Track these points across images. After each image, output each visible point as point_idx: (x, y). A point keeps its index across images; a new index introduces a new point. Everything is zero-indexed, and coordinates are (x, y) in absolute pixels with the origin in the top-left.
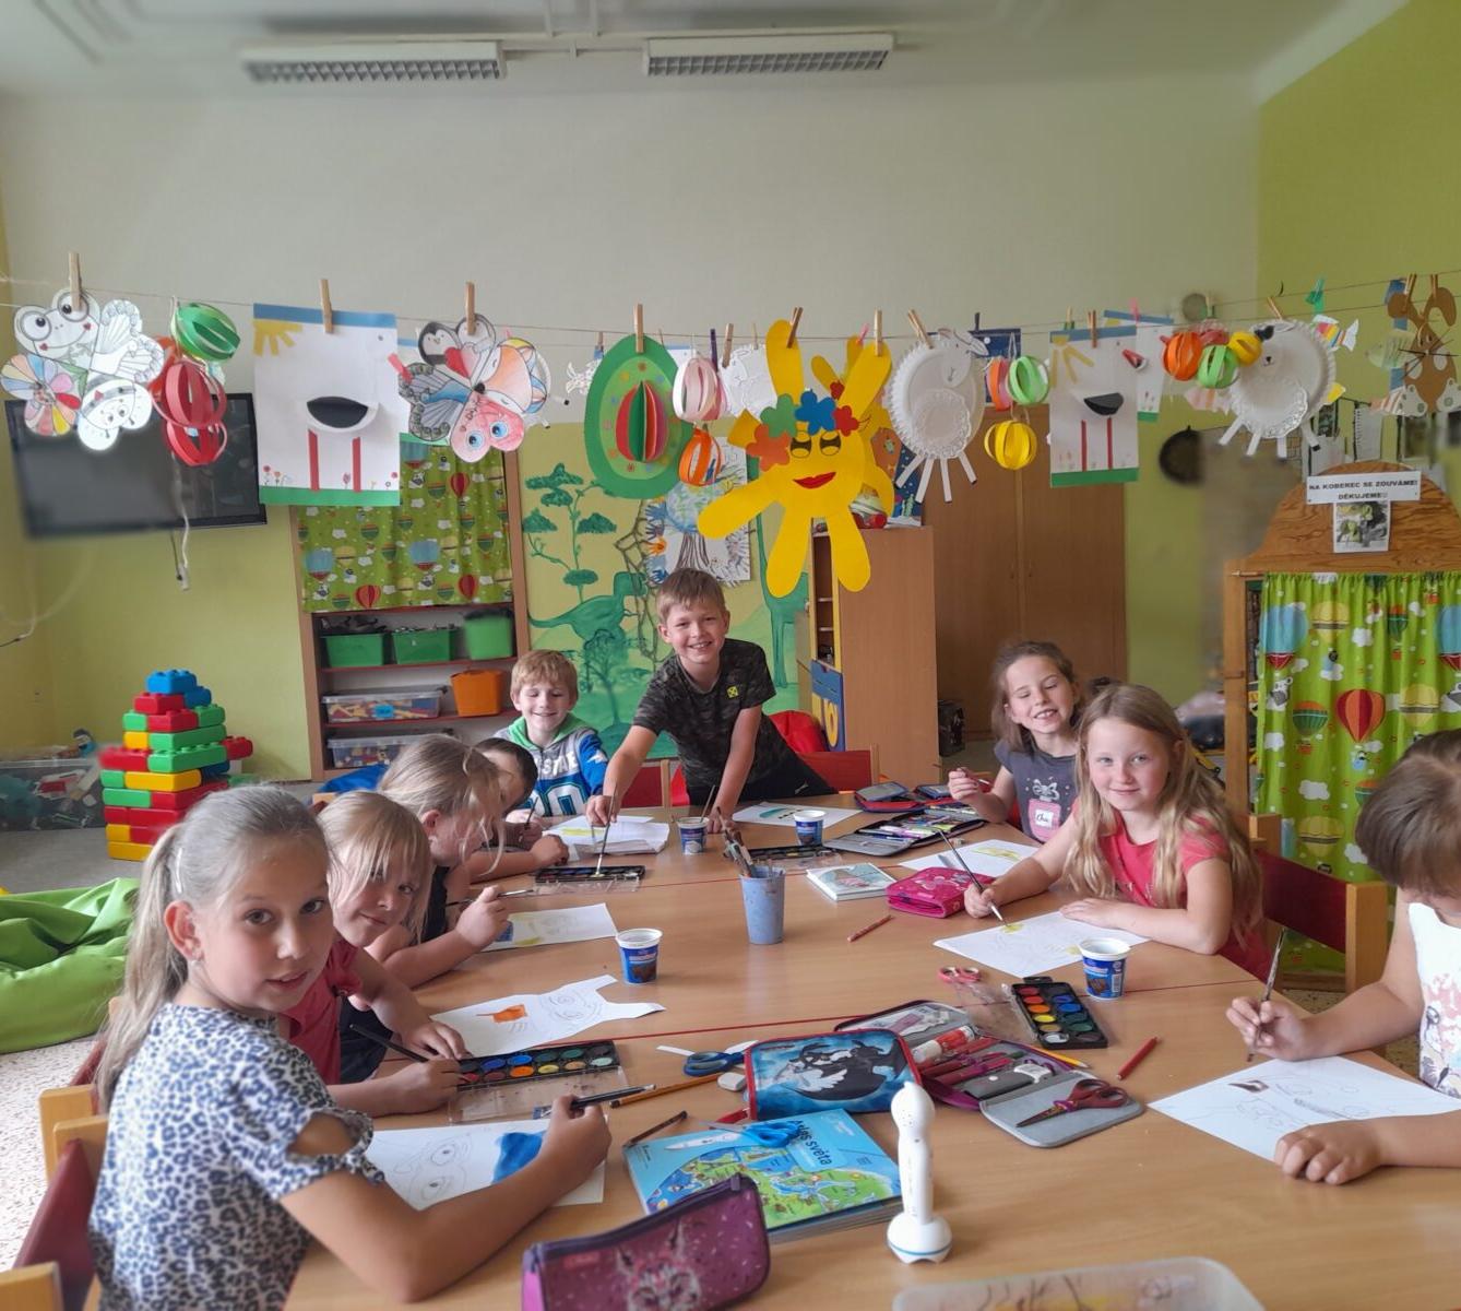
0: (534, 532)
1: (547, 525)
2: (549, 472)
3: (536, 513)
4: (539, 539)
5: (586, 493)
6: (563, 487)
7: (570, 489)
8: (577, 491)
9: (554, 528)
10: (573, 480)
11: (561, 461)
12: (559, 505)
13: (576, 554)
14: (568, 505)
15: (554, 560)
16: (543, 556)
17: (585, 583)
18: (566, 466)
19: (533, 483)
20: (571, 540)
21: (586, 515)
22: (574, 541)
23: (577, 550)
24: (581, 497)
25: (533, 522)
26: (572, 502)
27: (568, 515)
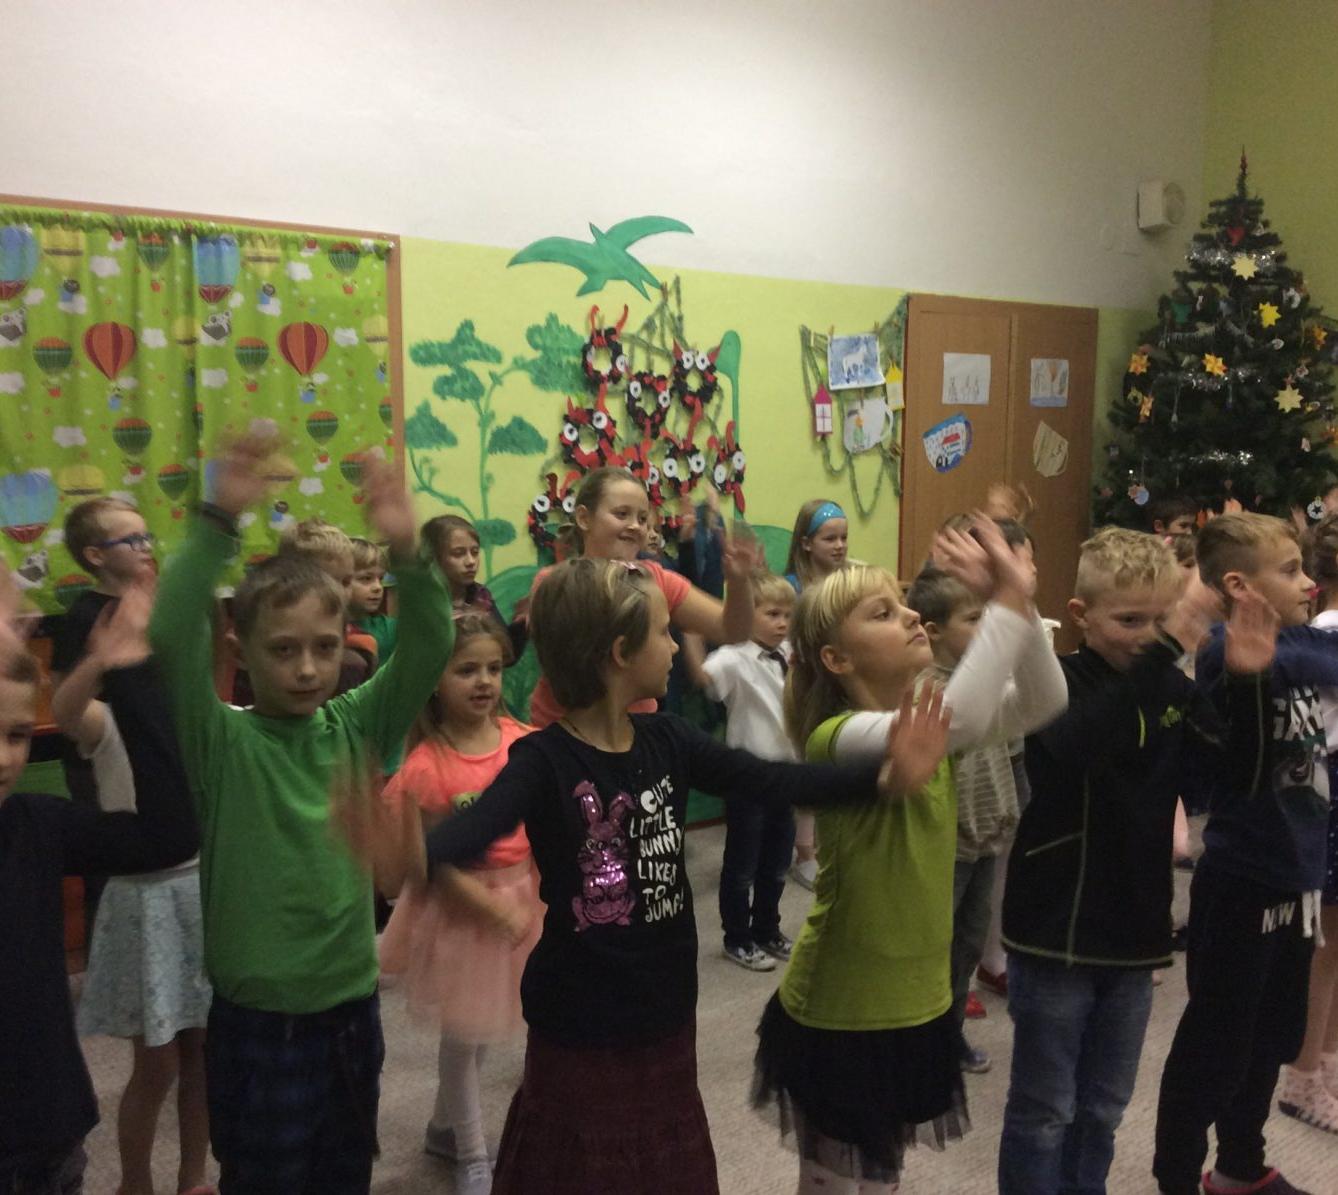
0: (420, 445)
1: (441, 435)
2: (447, 334)
3: (424, 411)
4: (426, 460)
5: (507, 379)
6: (471, 365)
7: (480, 369)
8: (492, 375)
9: (453, 442)
10: (490, 354)
11: (468, 317)
12: (463, 400)
13: (485, 489)
14: (477, 400)
16: (431, 493)
17: (494, 542)
18: (477, 327)
19: (422, 353)
20: (478, 464)
21: (503, 420)
22: (482, 467)
23: (486, 483)
24: (498, 387)
25: (419, 428)
26: (482, 394)
27: (476, 417)
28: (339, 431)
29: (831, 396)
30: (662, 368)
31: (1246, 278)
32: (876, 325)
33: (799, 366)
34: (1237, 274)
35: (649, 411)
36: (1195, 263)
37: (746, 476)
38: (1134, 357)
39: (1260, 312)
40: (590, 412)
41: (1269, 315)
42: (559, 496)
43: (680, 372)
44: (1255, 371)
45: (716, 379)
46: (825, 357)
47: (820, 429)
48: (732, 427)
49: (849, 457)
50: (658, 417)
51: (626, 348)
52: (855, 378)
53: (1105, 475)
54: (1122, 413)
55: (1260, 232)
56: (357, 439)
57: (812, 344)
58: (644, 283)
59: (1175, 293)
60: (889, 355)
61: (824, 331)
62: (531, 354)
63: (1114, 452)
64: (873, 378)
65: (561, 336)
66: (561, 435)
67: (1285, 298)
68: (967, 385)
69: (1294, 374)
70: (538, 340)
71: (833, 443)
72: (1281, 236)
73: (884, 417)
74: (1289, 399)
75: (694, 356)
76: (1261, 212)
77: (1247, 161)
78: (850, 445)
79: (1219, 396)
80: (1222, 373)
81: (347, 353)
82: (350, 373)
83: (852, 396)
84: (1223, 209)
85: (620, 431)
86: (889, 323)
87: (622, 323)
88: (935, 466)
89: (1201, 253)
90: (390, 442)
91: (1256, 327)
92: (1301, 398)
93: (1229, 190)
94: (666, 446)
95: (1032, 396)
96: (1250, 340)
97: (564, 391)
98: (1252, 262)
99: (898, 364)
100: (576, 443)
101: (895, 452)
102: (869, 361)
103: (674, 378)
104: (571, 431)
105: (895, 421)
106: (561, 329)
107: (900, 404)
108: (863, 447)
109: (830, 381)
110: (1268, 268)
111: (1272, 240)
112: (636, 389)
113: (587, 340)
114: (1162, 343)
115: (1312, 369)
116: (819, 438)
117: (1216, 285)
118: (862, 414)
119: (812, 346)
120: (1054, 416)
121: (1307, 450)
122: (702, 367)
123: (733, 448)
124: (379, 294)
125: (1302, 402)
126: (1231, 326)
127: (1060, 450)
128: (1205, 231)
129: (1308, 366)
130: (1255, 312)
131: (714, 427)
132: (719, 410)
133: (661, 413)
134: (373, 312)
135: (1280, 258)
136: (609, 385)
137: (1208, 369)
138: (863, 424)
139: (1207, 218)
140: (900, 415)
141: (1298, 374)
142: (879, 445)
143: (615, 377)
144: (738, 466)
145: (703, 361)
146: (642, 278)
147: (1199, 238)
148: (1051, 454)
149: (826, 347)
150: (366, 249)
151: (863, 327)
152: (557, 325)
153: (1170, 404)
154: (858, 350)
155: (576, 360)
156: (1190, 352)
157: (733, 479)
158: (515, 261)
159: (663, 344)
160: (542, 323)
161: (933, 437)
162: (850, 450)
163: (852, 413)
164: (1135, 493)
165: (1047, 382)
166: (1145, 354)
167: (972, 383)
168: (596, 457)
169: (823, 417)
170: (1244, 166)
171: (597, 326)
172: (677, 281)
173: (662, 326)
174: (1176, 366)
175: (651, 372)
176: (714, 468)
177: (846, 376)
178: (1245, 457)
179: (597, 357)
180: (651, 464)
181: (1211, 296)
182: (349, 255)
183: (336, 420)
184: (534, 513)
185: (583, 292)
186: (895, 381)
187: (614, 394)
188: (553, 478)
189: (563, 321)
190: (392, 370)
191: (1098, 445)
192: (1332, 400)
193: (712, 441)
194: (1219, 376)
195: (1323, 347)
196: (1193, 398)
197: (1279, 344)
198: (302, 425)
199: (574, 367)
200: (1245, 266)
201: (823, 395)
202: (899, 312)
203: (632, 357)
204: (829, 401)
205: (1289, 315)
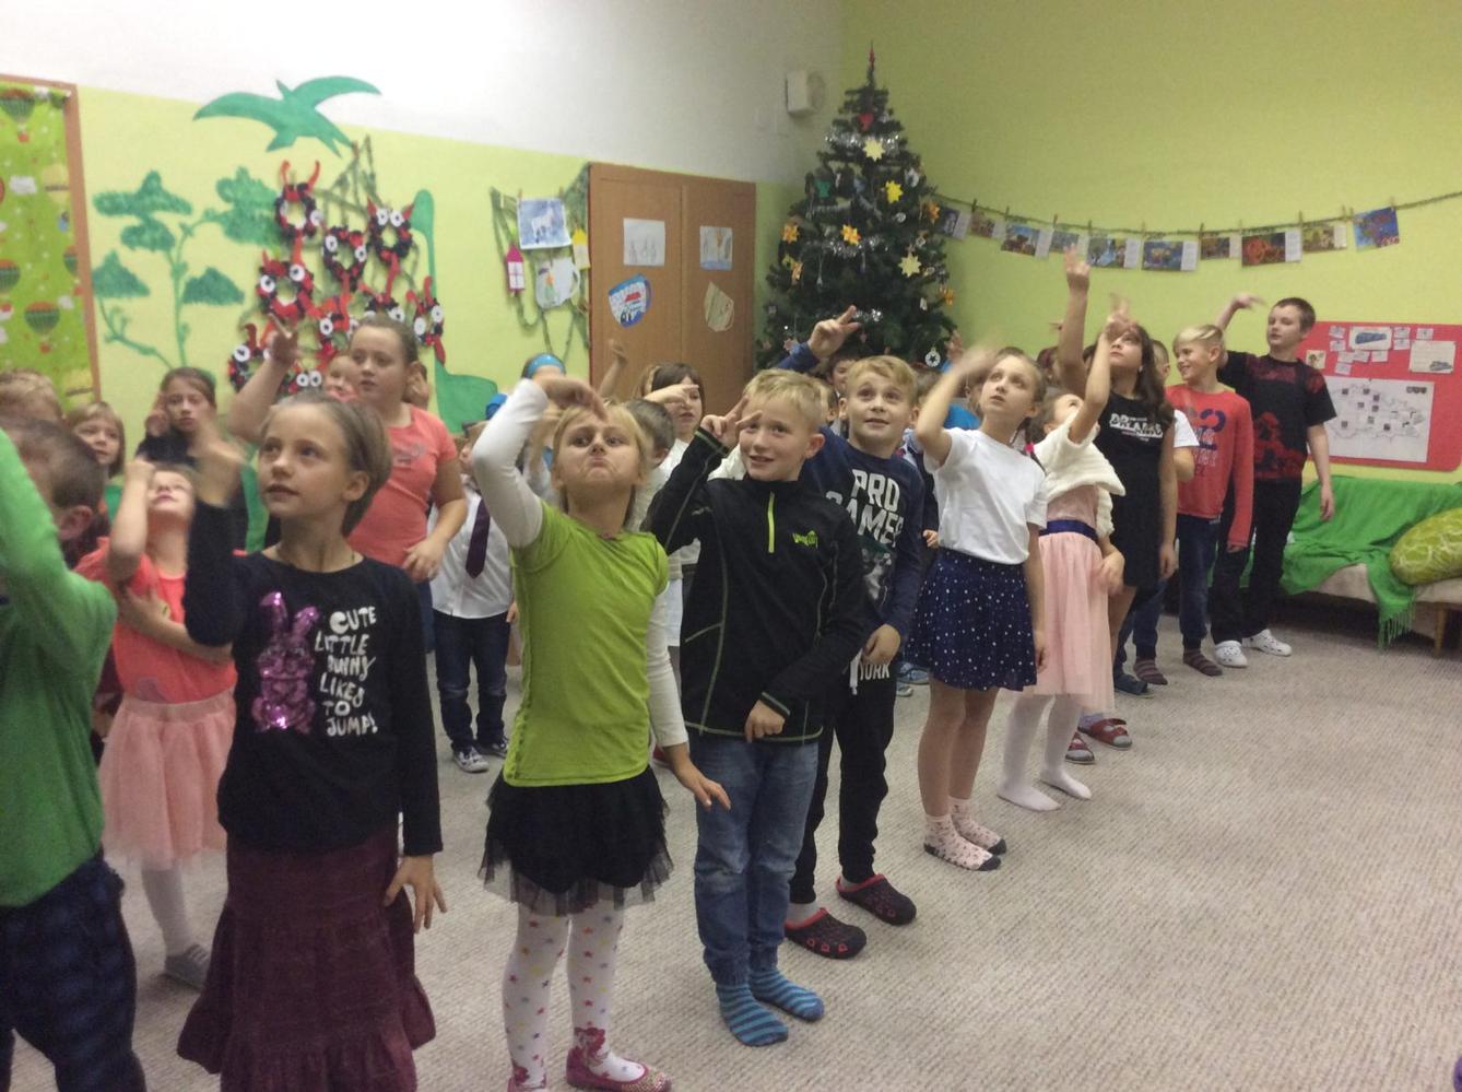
0: (111, 294)
1: (130, 284)
2: (133, 185)
3: (112, 260)
4: (117, 310)
5: (198, 231)
6: (159, 216)
7: (170, 221)
8: (183, 227)
9: (143, 292)
10: (179, 205)
11: (156, 167)
12: (153, 250)
13: (181, 339)
14: (168, 250)
15: (146, 351)
16: (125, 342)
18: (163, 177)
19: (107, 204)
20: (171, 315)
21: (196, 271)
22: (177, 315)
23: (182, 333)
24: (189, 241)
25: (107, 277)
26: (174, 245)
27: (167, 268)
28: (21, 282)
29: (524, 256)
30: (357, 223)
31: (875, 159)
32: (561, 190)
33: (490, 226)
34: (868, 155)
35: (347, 264)
36: (834, 145)
37: (446, 328)
38: (787, 227)
39: (887, 189)
40: (287, 265)
41: (894, 192)
42: (258, 345)
43: (375, 229)
44: (883, 241)
45: (411, 236)
46: (515, 217)
47: (513, 286)
48: (429, 282)
49: (542, 312)
50: (355, 272)
51: (319, 203)
52: (544, 238)
53: (765, 331)
54: (777, 276)
55: (885, 119)
56: (42, 288)
57: (502, 205)
59: (818, 170)
60: (573, 218)
61: (511, 192)
62: (222, 207)
63: (772, 311)
64: (561, 240)
65: (253, 190)
66: (258, 287)
67: (907, 178)
68: (646, 248)
69: (914, 243)
70: (228, 192)
71: (526, 299)
72: (903, 123)
73: (572, 275)
74: (910, 266)
75: (388, 213)
76: (886, 101)
77: (875, 56)
78: (542, 302)
79: (856, 261)
80: (857, 243)
81: (26, 201)
82: (31, 222)
83: (542, 255)
84: (856, 97)
85: (319, 284)
86: (573, 189)
87: (314, 178)
88: (619, 320)
89: (838, 135)
90: (77, 291)
91: (883, 203)
92: (919, 264)
93: (862, 81)
94: (365, 299)
95: (702, 260)
96: (878, 213)
97: (259, 242)
98: (880, 145)
99: (583, 227)
100: (274, 294)
101: (584, 309)
102: (556, 223)
103: (369, 233)
104: (268, 283)
105: (582, 278)
106: (253, 183)
107: (586, 264)
108: (554, 303)
109: (521, 241)
110: (892, 151)
111: (895, 126)
112: (332, 244)
113: (279, 193)
114: (808, 215)
115: (929, 240)
116: (513, 294)
117: (851, 165)
118: (552, 272)
119: (501, 208)
120: (721, 278)
121: (925, 308)
122: (397, 224)
123: (431, 303)
124: (57, 143)
125: (920, 267)
126: (863, 201)
127: (727, 309)
128: (842, 117)
129: (926, 237)
130: (883, 189)
131: (411, 282)
132: (416, 267)
133: (358, 267)
134: (51, 162)
135: (902, 143)
136: (304, 239)
137: (846, 238)
138: (553, 282)
139: (841, 105)
140: (587, 273)
141: (917, 243)
142: (568, 302)
143: (309, 231)
144: (437, 319)
145: (397, 218)
146: (332, 135)
147: (837, 122)
148: (720, 312)
149: (515, 208)
150: (41, 97)
151: (549, 192)
152: (248, 178)
153: (815, 269)
154: (545, 212)
155: (268, 213)
156: (832, 223)
157: (432, 332)
158: (201, 114)
159: (357, 200)
160: (232, 176)
161: (616, 295)
162: (542, 306)
163: (542, 271)
164: (789, 345)
165: (714, 248)
166: (796, 224)
167: (649, 247)
168: (295, 308)
169: (516, 274)
170: (872, 59)
171: (289, 180)
172: (368, 140)
173: (355, 182)
174: (821, 237)
175: (346, 227)
176: (414, 320)
177: (535, 236)
178: (877, 315)
179: (290, 211)
180: (351, 316)
181: (847, 174)
182: (23, 103)
183: (16, 268)
184: (234, 363)
185: (274, 146)
186: (580, 242)
187: (309, 248)
188: (251, 329)
189: (253, 174)
190: (75, 218)
191: (759, 303)
192: (943, 266)
193: (410, 295)
194: (854, 245)
195: (937, 221)
196: (835, 264)
197: (901, 217)
199: (267, 219)
200: (874, 149)
201: (515, 254)
202: (581, 178)
203: (326, 212)
204: (520, 260)
205: (911, 194)
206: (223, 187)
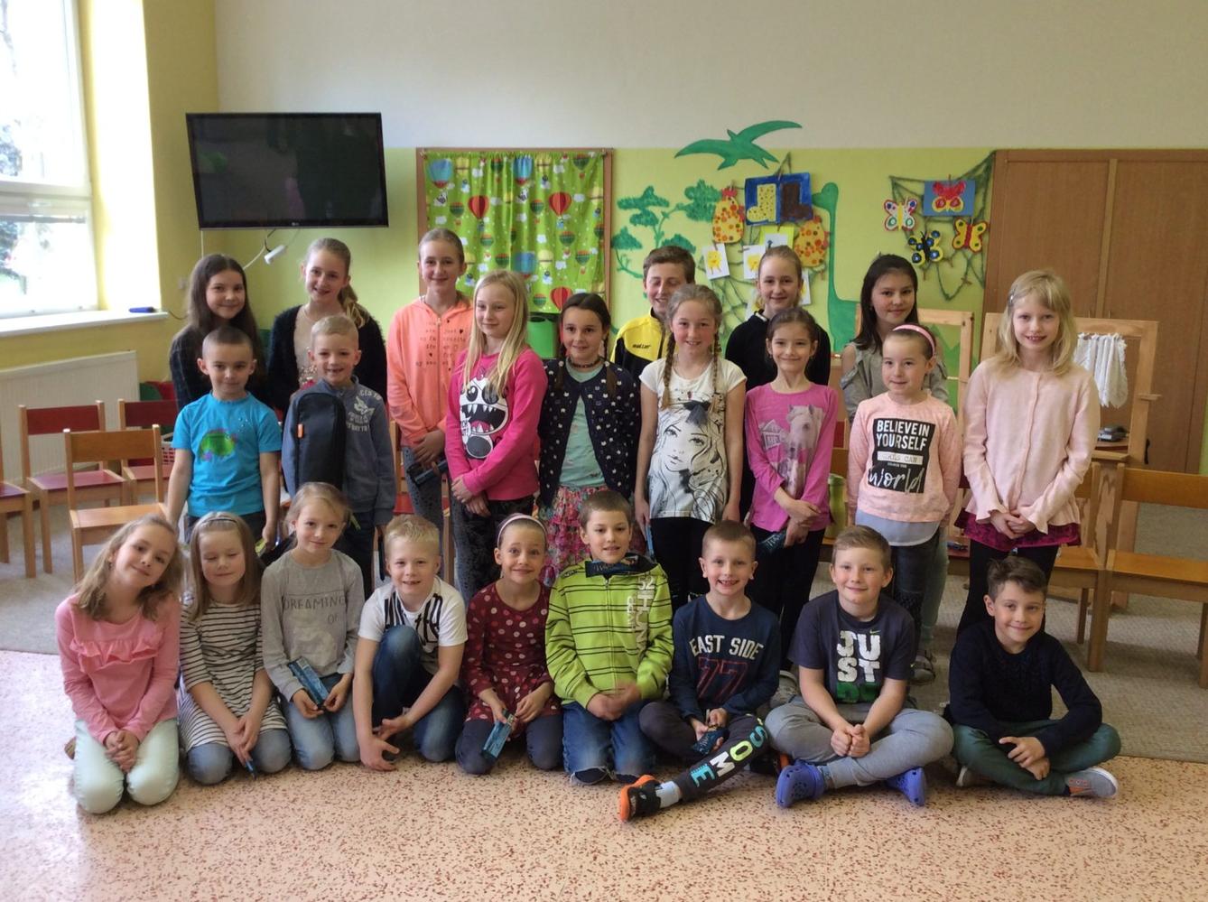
0: (621, 248)
1: (634, 243)
2: (638, 193)
3: (625, 232)
4: (625, 255)
5: (671, 215)
6: (651, 208)
7: (656, 211)
8: (663, 213)
9: (640, 246)
10: (665, 203)
11: (651, 185)
12: (646, 226)
14: (654, 226)
16: (626, 270)
18: (655, 189)
19: (624, 204)
21: (669, 236)
24: (666, 220)
25: (621, 240)
26: (657, 223)
27: (654, 234)
28: (575, 242)
58: (765, 161)
62: (687, 202)
65: (707, 191)
70: (692, 194)
81: (581, 205)
82: (582, 214)
97: (707, 220)
106: (707, 188)
134: (594, 186)
146: (763, 156)
150: (592, 156)
152: (705, 186)
158: (679, 155)
160: (695, 185)
172: (789, 159)
183: (573, 235)
185: (721, 167)
189: (708, 184)
198: (558, 238)
202: (985, 162)
206: (688, 192)
